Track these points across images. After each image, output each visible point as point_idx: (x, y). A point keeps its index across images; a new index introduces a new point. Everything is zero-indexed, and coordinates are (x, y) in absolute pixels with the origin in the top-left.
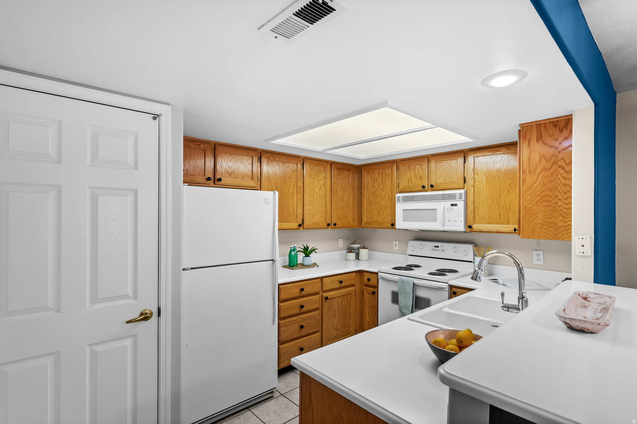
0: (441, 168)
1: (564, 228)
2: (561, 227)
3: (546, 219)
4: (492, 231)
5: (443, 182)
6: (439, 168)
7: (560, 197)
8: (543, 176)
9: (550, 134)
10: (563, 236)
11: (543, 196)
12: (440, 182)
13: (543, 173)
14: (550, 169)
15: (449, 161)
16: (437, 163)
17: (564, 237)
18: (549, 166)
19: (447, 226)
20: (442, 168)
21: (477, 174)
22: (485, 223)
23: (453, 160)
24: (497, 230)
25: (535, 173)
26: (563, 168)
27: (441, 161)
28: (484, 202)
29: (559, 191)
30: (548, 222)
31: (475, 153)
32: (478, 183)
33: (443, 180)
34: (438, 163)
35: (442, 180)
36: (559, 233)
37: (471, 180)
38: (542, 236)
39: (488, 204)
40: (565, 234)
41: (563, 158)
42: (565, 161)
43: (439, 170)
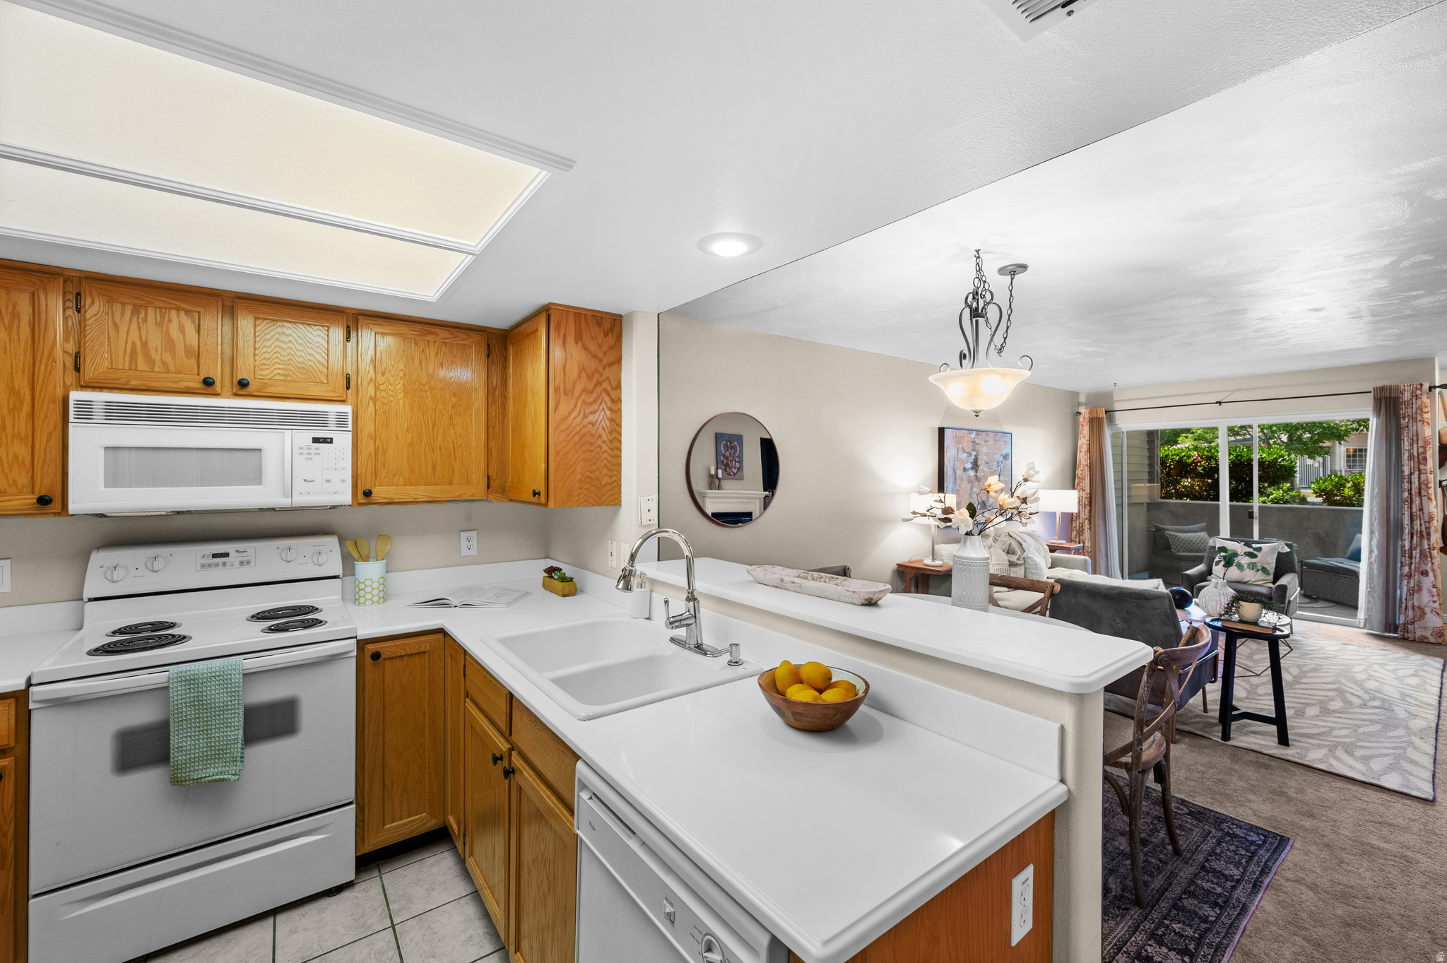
0: (275, 338)
1: (609, 487)
2: (606, 485)
3: (587, 474)
4: (419, 500)
5: (282, 378)
6: (268, 337)
7: (604, 437)
8: (584, 402)
9: (593, 334)
10: (608, 498)
11: (583, 436)
12: (269, 377)
13: (583, 397)
14: (592, 392)
15: (300, 326)
16: (258, 322)
17: (609, 500)
18: (592, 387)
19: (301, 493)
20: (277, 339)
21: (383, 374)
22: (402, 483)
23: (314, 325)
24: (429, 497)
25: (572, 395)
26: (608, 394)
27: (273, 320)
28: (400, 437)
29: (603, 429)
30: (590, 477)
31: (380, 325)
32: (384, 394)
33: (282, 372)
34: (262, 326)
35: (276, 372)
36: (604, 495)
37: (369, 383)
38: (582, 501)
39: (409, 441)
40: (610, 495)
41: (608, 378)
42: (610, 383)
43: (268, 344)
